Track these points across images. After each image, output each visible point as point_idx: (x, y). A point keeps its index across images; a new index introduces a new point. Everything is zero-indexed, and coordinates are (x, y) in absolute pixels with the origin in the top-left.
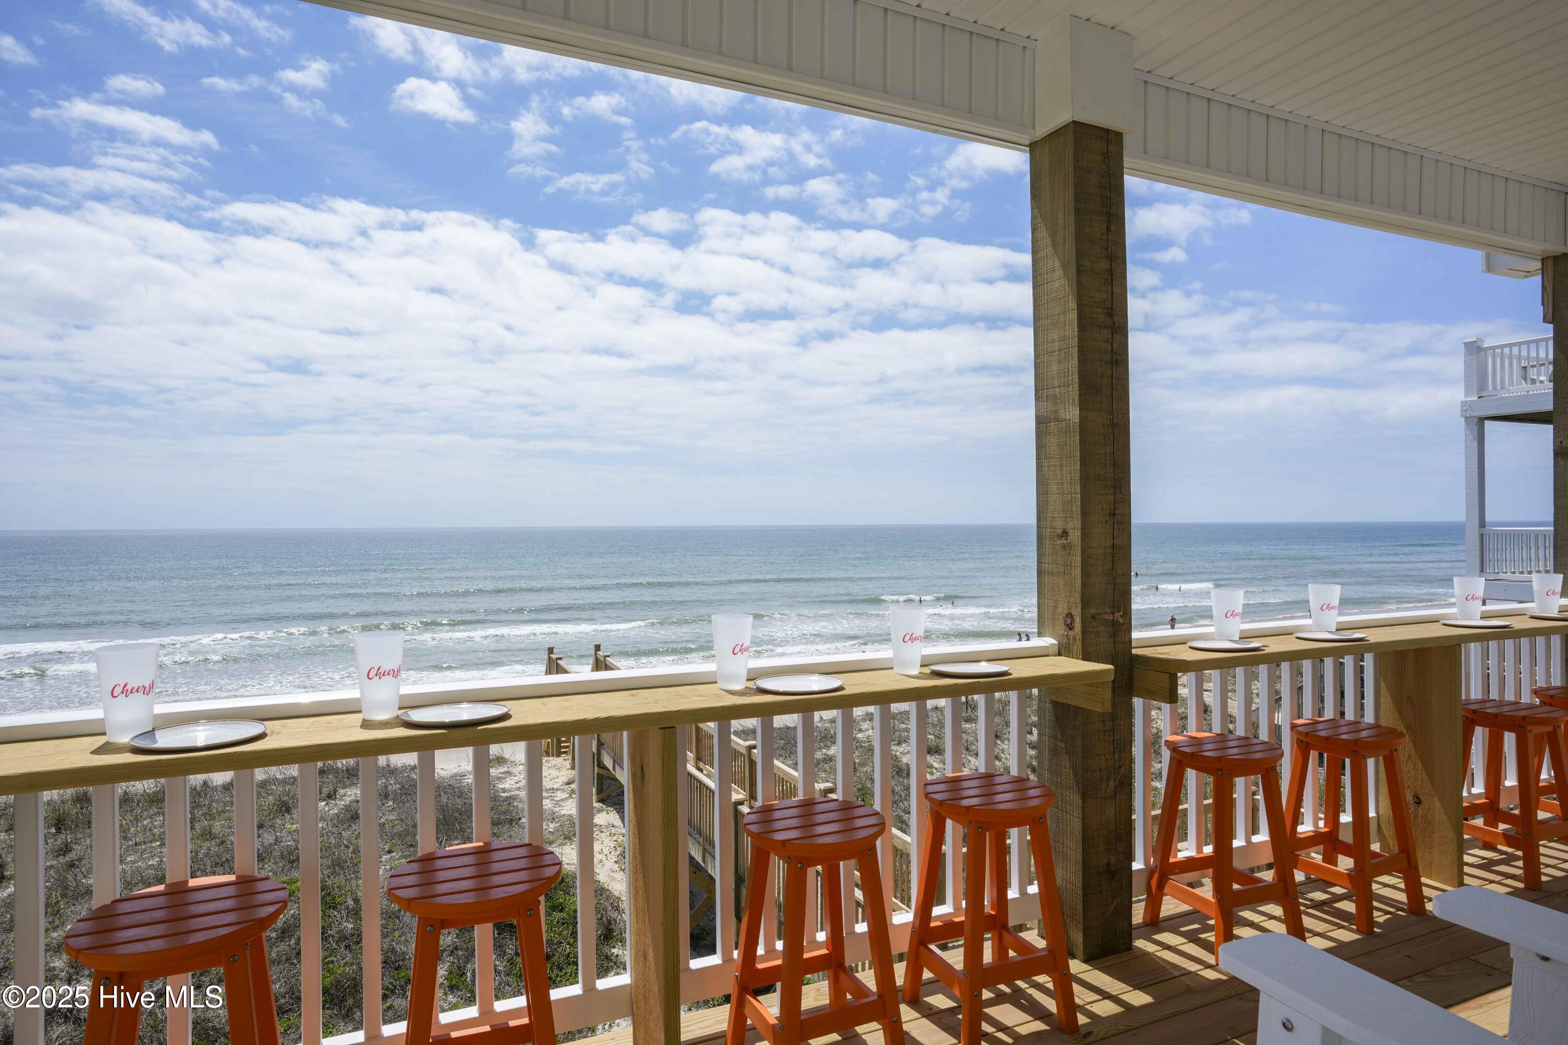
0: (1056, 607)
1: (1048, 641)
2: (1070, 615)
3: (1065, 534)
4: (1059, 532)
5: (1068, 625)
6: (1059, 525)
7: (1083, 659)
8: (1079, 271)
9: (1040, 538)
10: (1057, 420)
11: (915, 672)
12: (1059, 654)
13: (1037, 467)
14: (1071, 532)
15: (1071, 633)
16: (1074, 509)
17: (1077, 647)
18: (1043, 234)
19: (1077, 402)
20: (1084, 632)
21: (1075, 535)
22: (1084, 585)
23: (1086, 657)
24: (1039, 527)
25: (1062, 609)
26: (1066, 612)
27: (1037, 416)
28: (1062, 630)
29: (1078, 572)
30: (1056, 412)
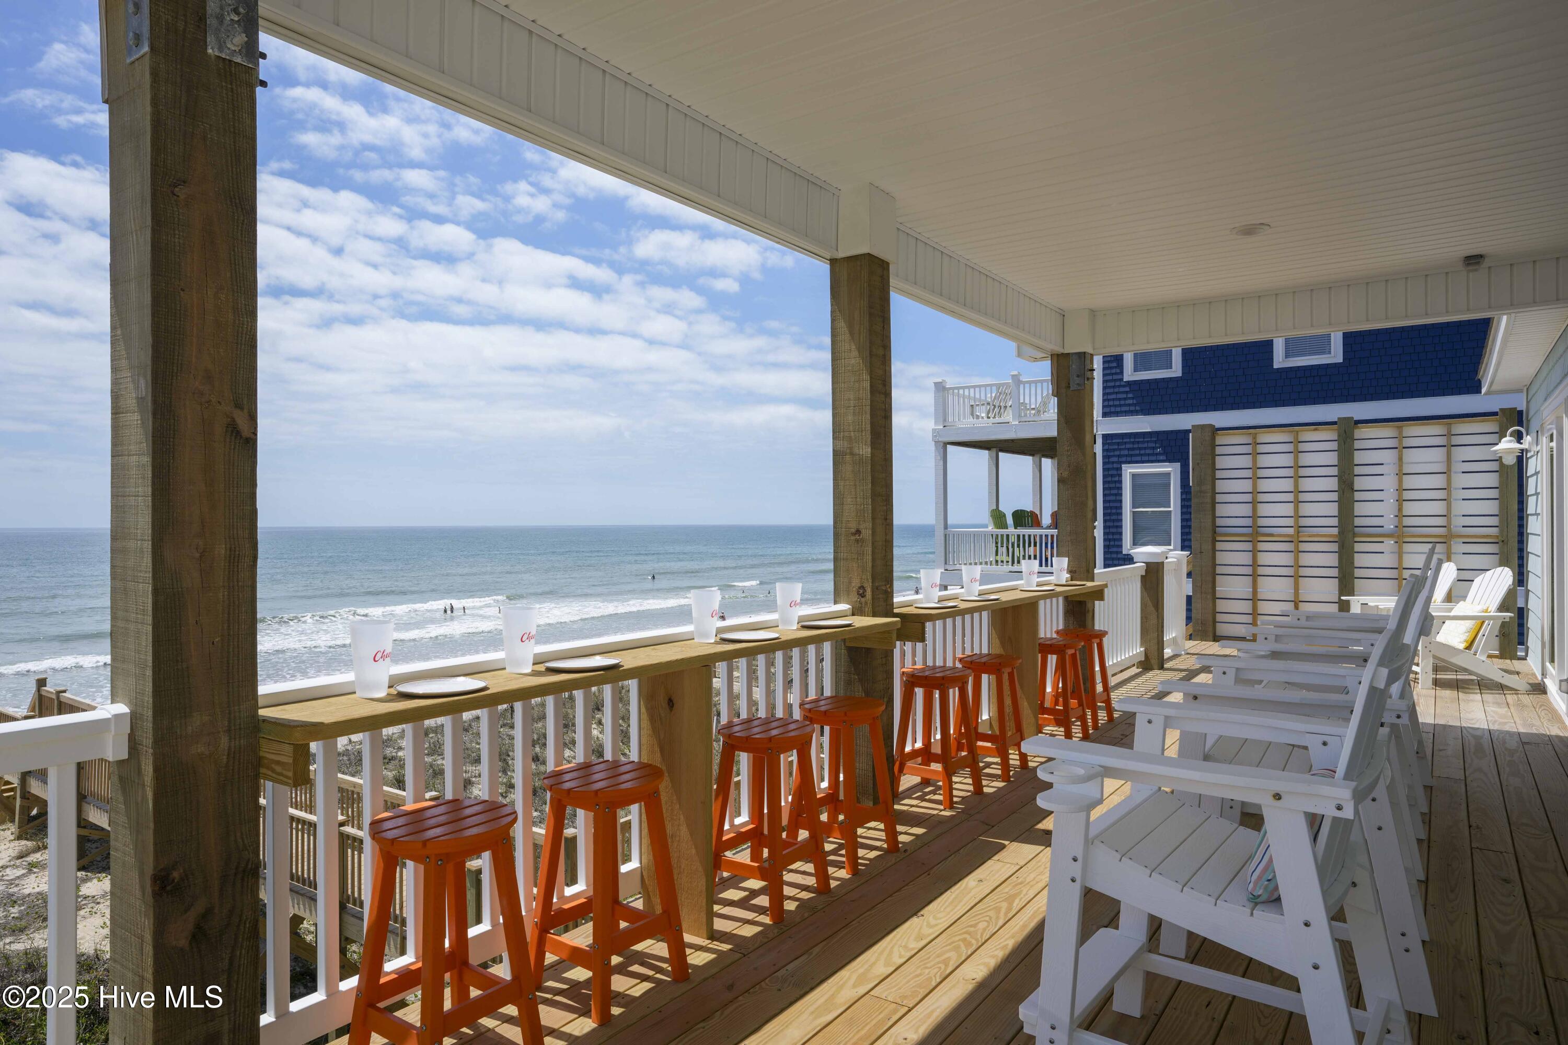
0: (850, 583)
1: (844, 607)
2: (862, 587)
3: (858, 532)
4: (853, 530)
5: (861, 595)
6: (853, 526)
7: (873, 616)
8: (871, 355)
9: (836, 536)
10: (852, 454)
11: (795, 627)
12: (853, 615)
13: (834, 486)
14: (863, 531)
15: (863, 600)
16: (866, 515)
17: (869, 608)
18: (842, 324)
19: (869, 443)
20: (873, 599)
21: (867, 533)
22: (873, 566)
23: (874, 615)
24: (835, 527)
25: (856, 583)
26: (859, 585)
27: (833, 450)
28: (855, 598)
29: (869, 558)
30: (851, 448)
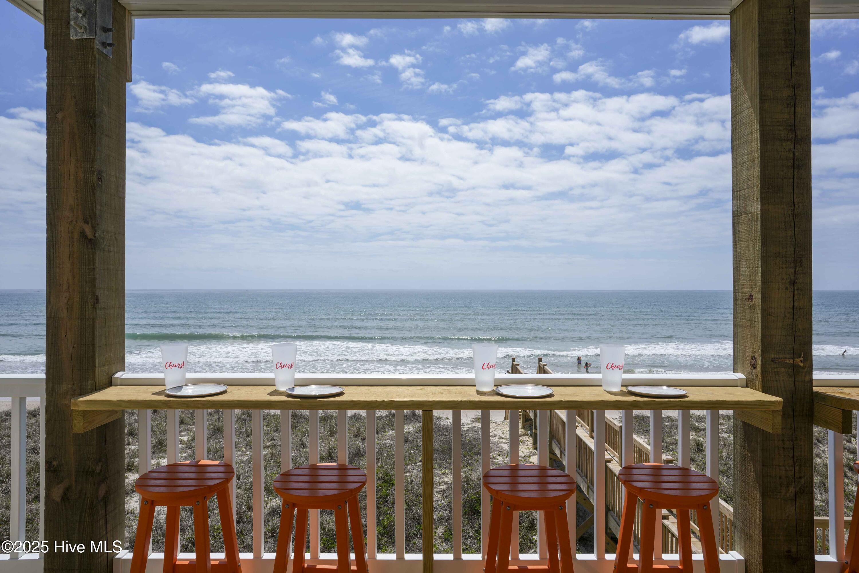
0: (745, 351)
1: (740, 375)
2: (754, 358)
3: (751, 297)
4: (747, 295)
5: (752, 365)
6: (747, 290)
7: (763, 392)
8: (762, 100)
9: (735, 300)
10: (746, 213)
11: (616, 390)
12: (747, 386)
13: (733, 248)
14: (755, 296)
15: (755, 371)
16: (757, 279)
17: (758, 382)
18: (738, 76)
19: (759, 199)
20: (764, 371)
21: (758, 298)
22: (764, 336)
23: (765, 391)
24: (734, 292)
25: (749, 353)
26: (751, 355)
27: (733, 211)
28: (749, 368)
29: (759, 326)
30: (745, 207)
